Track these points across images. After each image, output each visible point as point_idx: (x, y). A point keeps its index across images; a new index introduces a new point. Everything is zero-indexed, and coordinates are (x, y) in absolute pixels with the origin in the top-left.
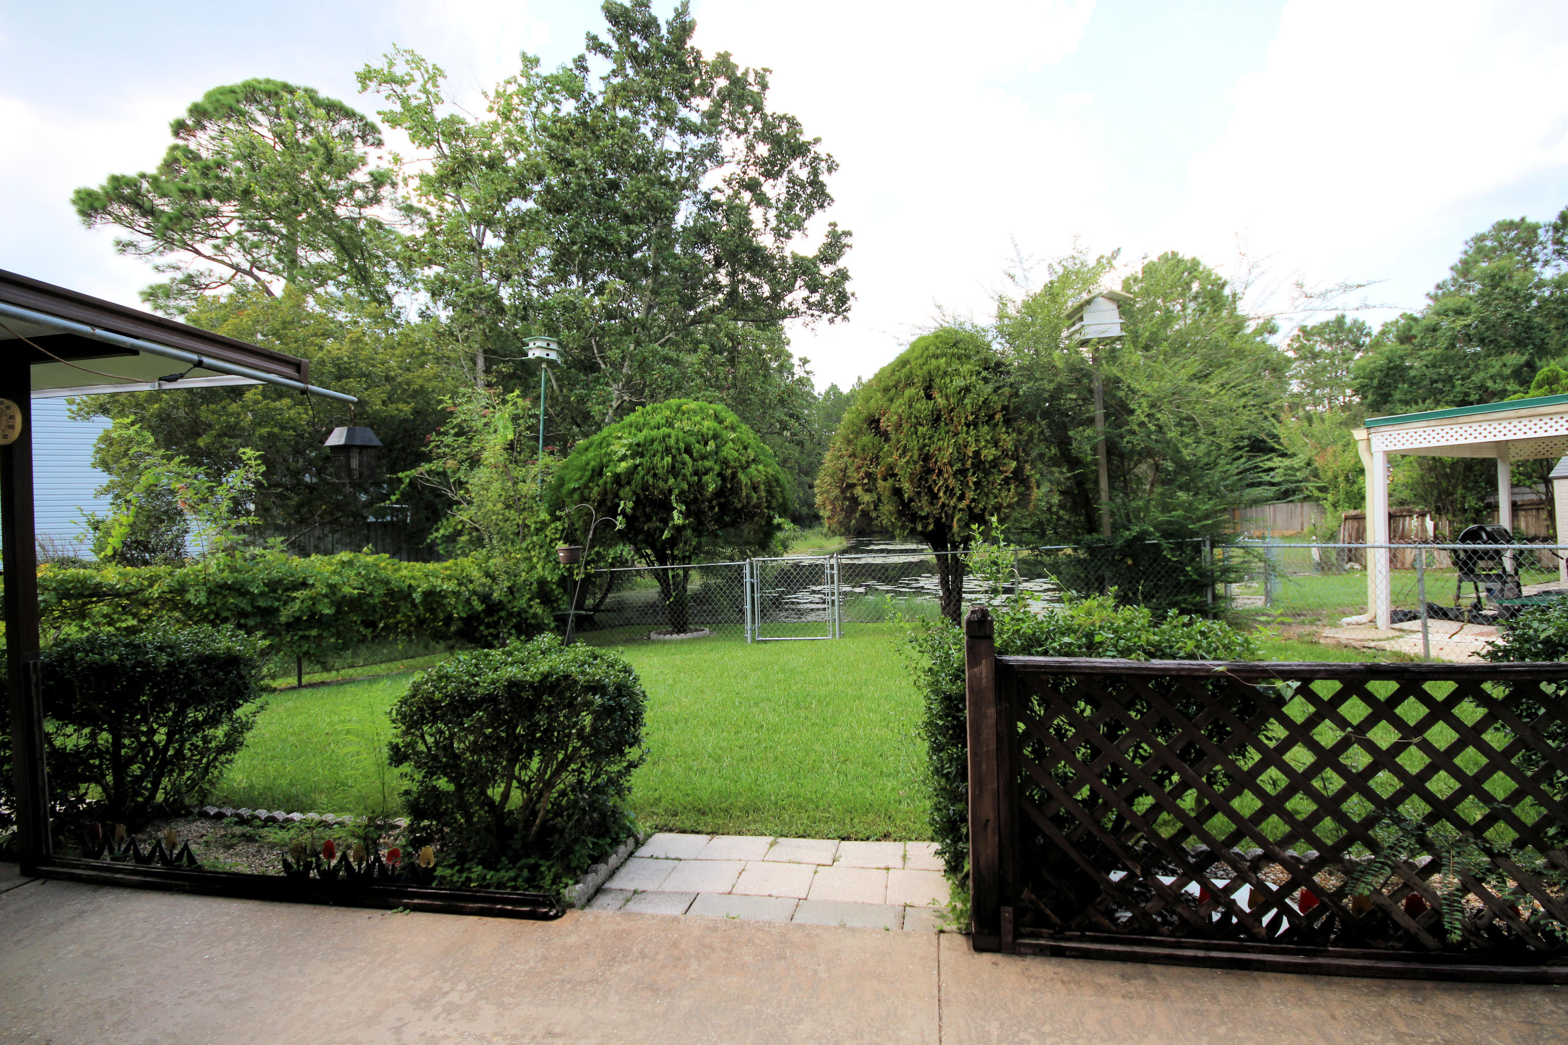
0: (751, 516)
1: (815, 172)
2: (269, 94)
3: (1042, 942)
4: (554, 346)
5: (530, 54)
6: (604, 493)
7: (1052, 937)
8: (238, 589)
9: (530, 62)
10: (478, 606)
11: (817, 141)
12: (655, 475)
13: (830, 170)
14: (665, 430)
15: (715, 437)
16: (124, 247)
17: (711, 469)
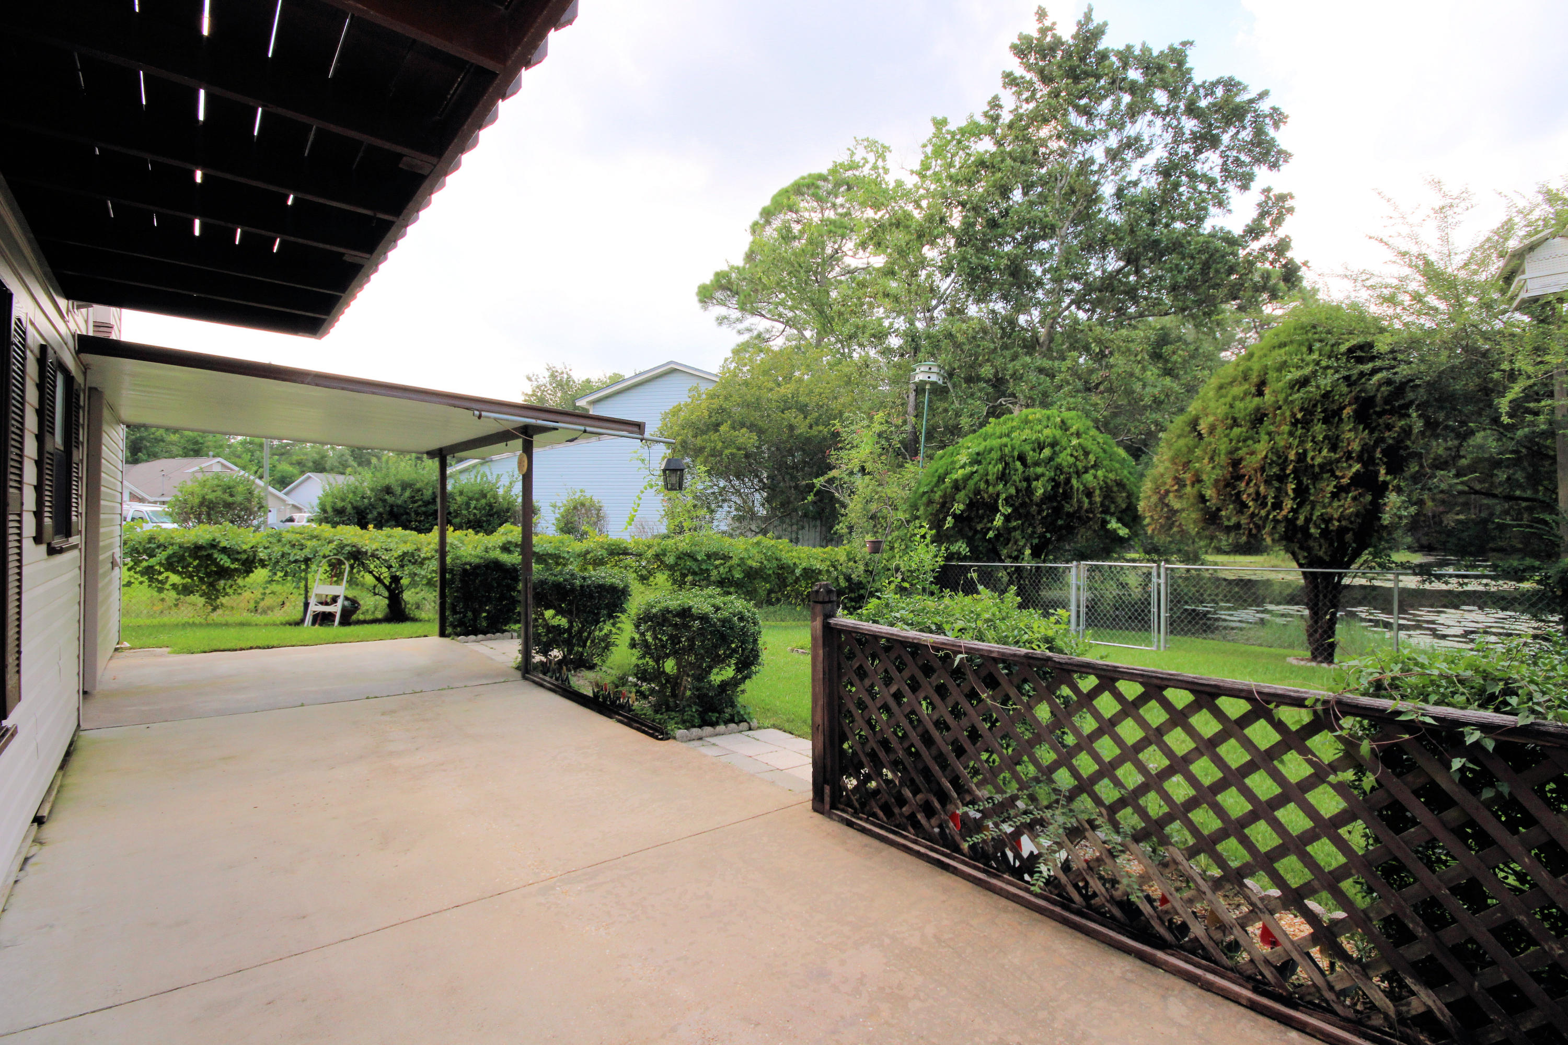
0: (1084, 521)
1: (1259, 131)
2: (808, 187)
3: (845, 815)
4: (935, 369)
5: (939, 117)
6: (944, 496)
7: (852, 816)
8: (691, 556)
9: (940, 124)
10: (843, 583)
11: (1263, 95)
12: (987, 482)
13: (1276, 126)
14: (1005, 440)
15: (1053, 445)
16: (721, 320)
17: (1043, 475)
